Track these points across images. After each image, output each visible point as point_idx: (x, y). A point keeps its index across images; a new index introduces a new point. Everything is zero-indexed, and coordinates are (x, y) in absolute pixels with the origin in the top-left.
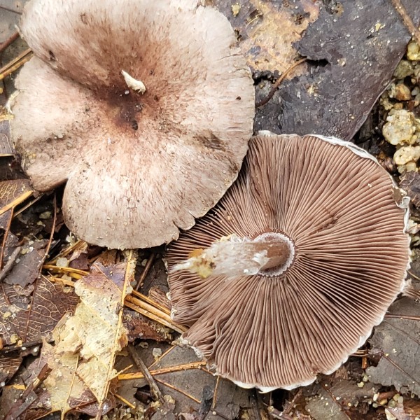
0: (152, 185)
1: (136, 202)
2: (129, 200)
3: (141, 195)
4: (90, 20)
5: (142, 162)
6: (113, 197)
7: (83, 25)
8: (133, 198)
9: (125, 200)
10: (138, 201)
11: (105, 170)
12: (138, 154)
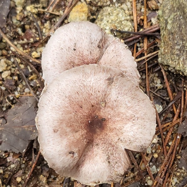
0: (128, 111)
1: (135, 117)
2: (134, 120)
3: (132, 115)
4: (57, 128)
5: (119, 116)
6: (132, 126)
7: (59, 132)
8: (133, 118)
9: (133, 121)
10: (134, 116)
11: (121, 131)
12: (115, 119)
